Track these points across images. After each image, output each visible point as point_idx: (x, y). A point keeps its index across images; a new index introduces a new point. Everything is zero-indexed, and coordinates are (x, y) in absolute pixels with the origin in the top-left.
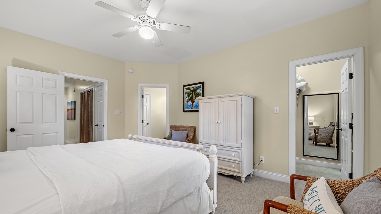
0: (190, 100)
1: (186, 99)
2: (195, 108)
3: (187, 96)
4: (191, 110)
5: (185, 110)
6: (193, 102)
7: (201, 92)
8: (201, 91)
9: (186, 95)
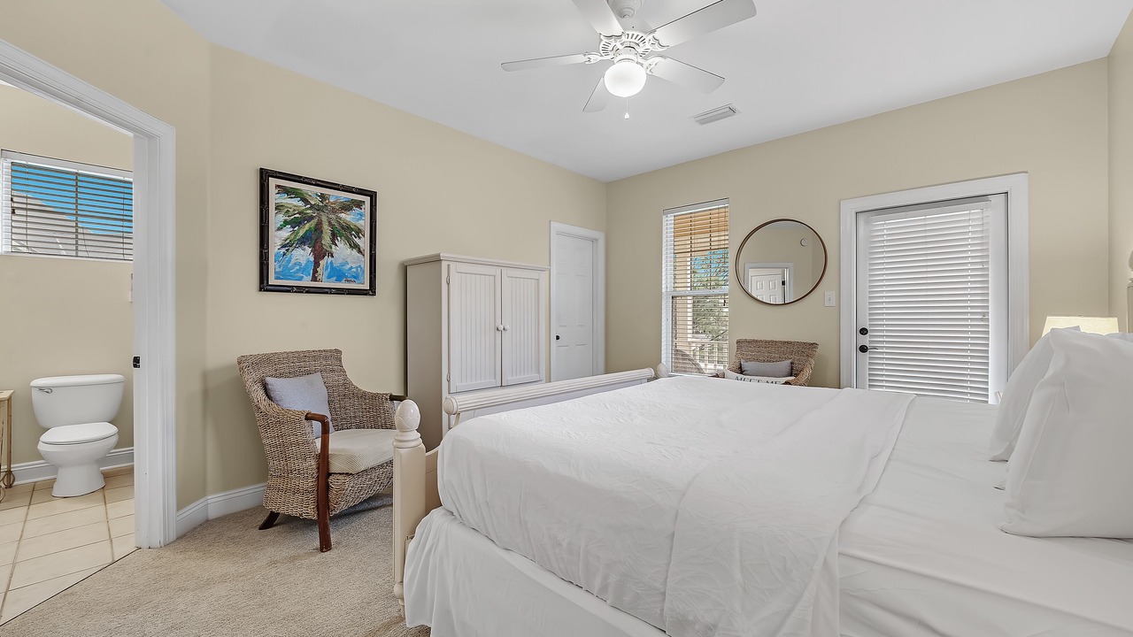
0: (303, 241)
1: (277, 237)
2: (329, 277)
3: (286, 223)
4: (307, 282)
5: (272, 281)
6: (319, 254)
7: (364, 224)
8: (362, 222)
9: (281, 218)
